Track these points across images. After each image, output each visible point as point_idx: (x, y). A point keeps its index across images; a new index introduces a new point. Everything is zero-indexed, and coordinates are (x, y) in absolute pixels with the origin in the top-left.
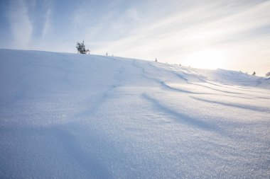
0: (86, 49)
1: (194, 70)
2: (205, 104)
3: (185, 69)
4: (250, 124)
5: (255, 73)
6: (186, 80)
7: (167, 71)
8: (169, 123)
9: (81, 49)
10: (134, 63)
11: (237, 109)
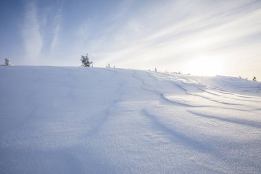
0: (90, 61)
1: (193, 78)
2: (202, 120)
3: (184, 78)
4: (246, 145)
5: (255, 78)
6: (186, 90)
7: (166, 81)
8: (166, 143)
9: (86, 62)
10: (135, 74)
11: (234, 125)
